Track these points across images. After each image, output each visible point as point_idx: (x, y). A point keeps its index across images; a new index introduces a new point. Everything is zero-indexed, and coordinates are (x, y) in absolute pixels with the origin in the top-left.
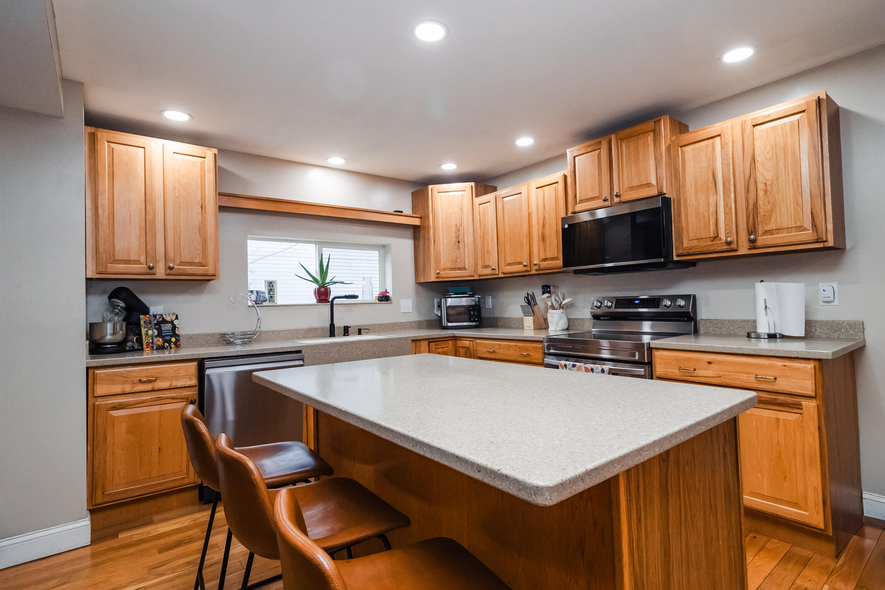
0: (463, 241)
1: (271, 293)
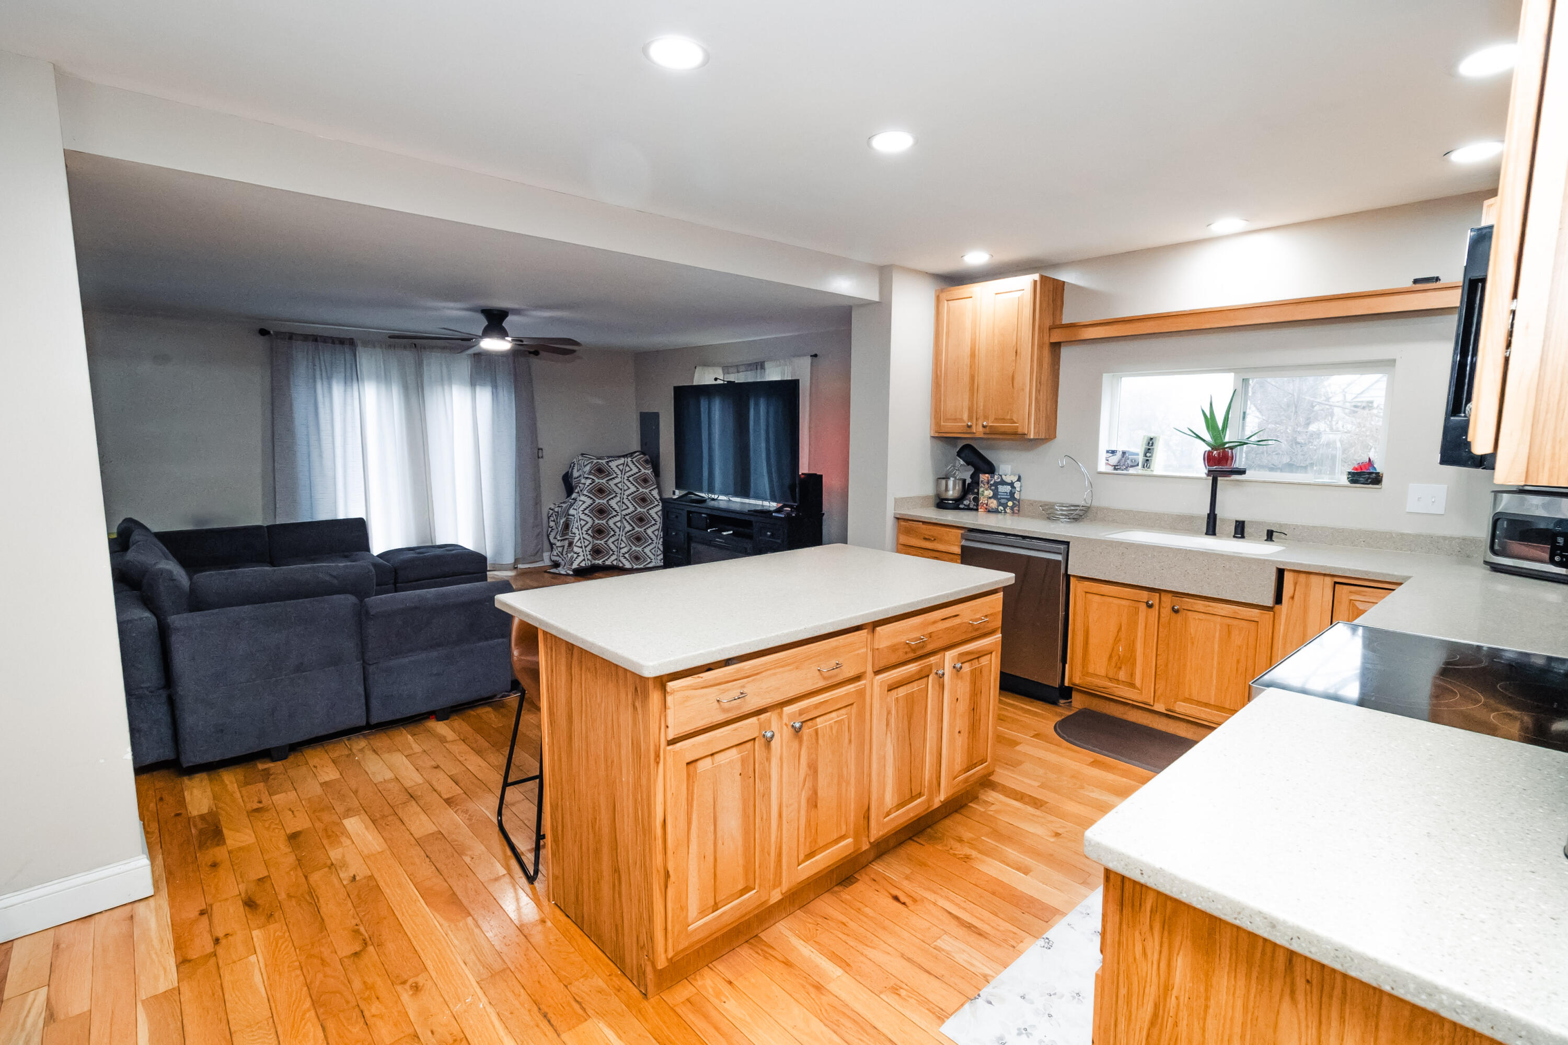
1: (1148, 455)
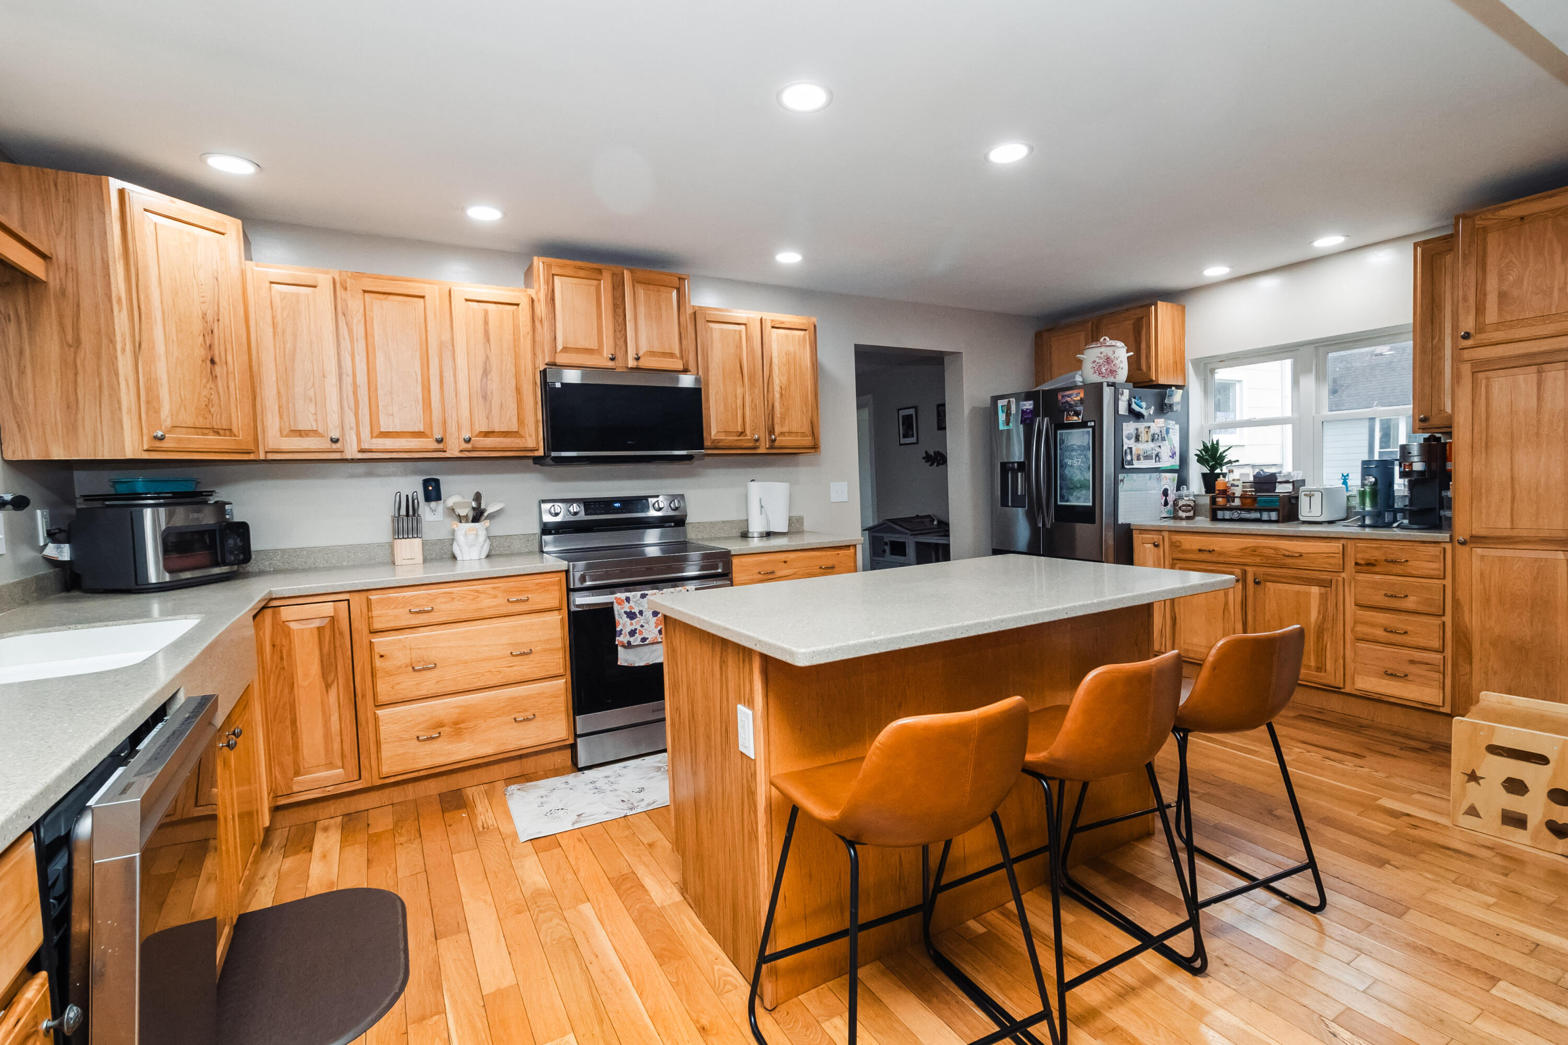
0: (223, 361)
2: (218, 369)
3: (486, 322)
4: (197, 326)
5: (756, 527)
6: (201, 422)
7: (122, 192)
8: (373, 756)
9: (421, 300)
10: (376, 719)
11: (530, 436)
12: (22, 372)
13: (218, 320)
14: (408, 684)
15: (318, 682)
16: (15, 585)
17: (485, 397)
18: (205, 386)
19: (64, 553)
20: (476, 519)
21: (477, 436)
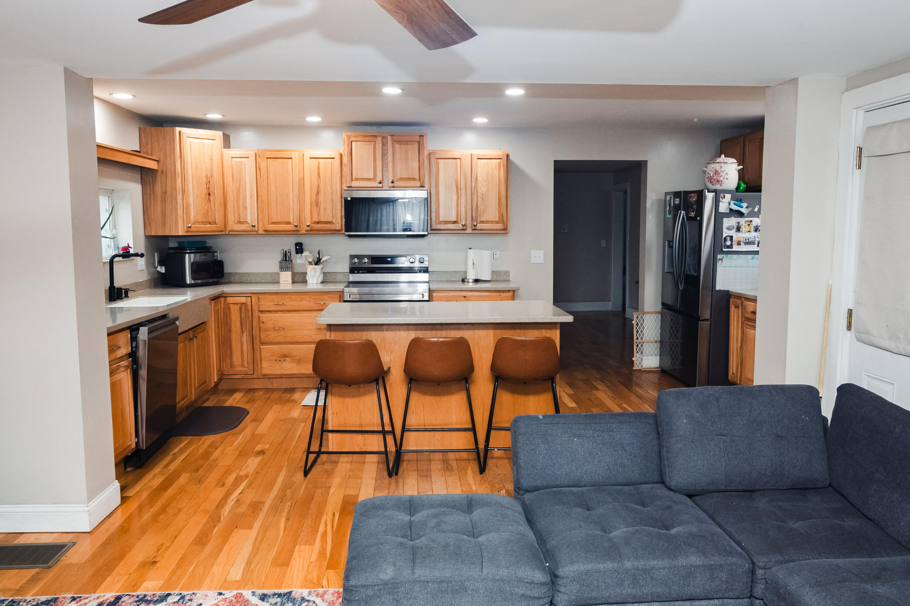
0: (213, 193)
2: (211, 197)
3: (319, 168)
4: (204, 180)
5: (471, 276)
6: (205, 220)
7: (180, 132)
8: (259, 365)
9: (291, 160)
10: (260, 348)
11: (338, 224)
12: (151, 203)
13: (212, 177)
14: (273, 335)
15: (239, 331)
16: (147, 280)
17: (317, 205)
18: (206, 205)
19: (162, 270)
20: (316, 264)
21: (313, 224)
